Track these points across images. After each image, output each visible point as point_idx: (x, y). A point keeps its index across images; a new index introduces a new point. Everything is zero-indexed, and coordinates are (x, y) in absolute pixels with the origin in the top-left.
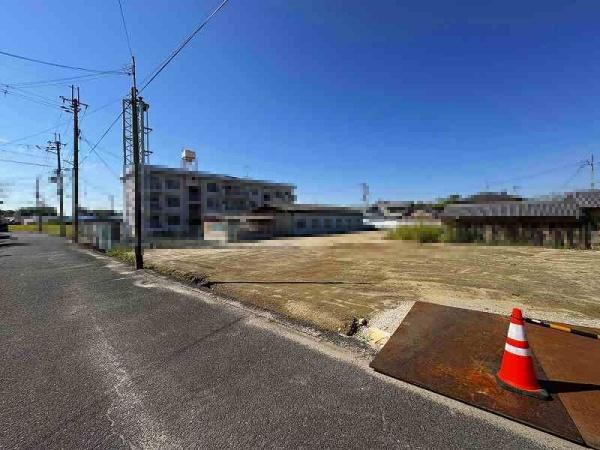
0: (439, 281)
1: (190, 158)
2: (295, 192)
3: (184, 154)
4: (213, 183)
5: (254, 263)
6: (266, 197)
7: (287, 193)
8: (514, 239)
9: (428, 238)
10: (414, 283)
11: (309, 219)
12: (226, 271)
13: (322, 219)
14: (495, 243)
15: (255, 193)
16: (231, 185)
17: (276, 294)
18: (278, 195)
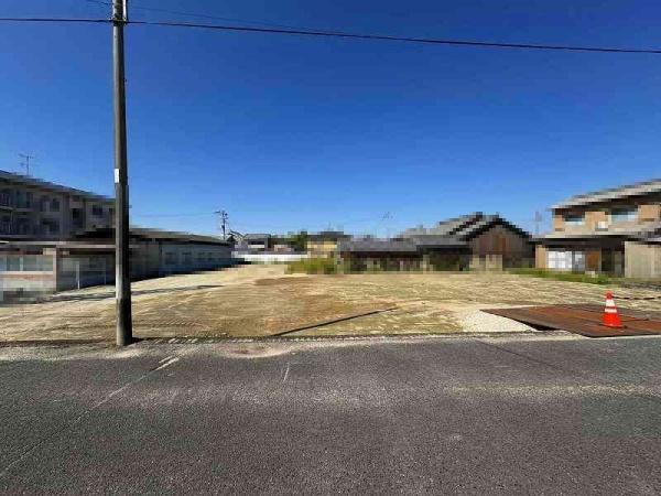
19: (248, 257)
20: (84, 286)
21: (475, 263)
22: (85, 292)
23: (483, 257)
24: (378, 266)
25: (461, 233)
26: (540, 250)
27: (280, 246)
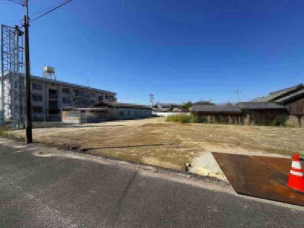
0: (205, 141)
1: (50, 71)
2: (116, 96)
3: (46, 69)
4: (67, 88)
5: (106, 136)
6: (100, 98)
7: (112, 96)
8: (219, 121)
9: (185, 121)
10: (196, 143)
11: (126, 111)
12: (90, 141)
13: (133, 111)
14: (212, 123)
15: (94, 96)
16: (78, 90)
17: (132, 153)
18: (107, 97)
19: (159, 114)
20: (88, 122)
22: (88, 124)
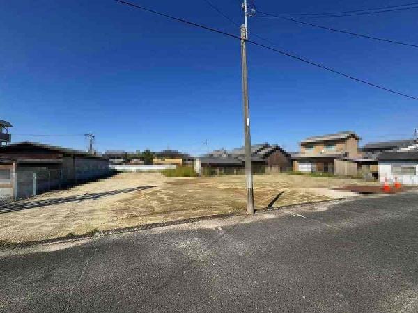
21: (268, 169)
23: (271, 166)
24: (223, 172)
25: (260, 153)
26: (295, 162)
27: (135, 160)
